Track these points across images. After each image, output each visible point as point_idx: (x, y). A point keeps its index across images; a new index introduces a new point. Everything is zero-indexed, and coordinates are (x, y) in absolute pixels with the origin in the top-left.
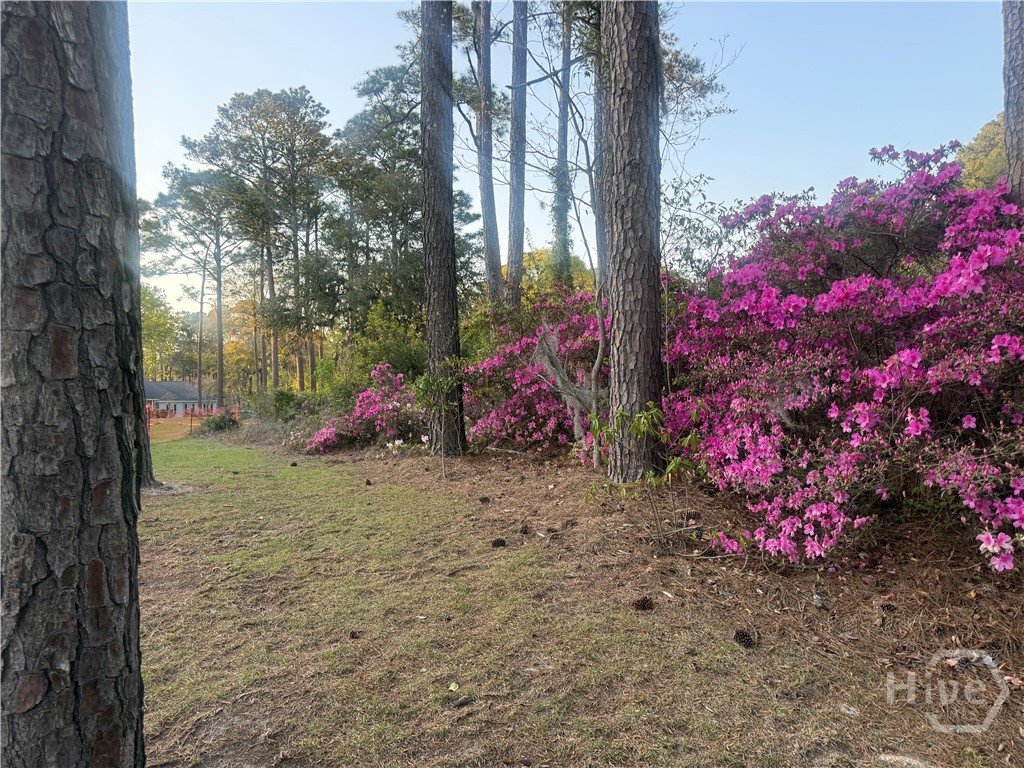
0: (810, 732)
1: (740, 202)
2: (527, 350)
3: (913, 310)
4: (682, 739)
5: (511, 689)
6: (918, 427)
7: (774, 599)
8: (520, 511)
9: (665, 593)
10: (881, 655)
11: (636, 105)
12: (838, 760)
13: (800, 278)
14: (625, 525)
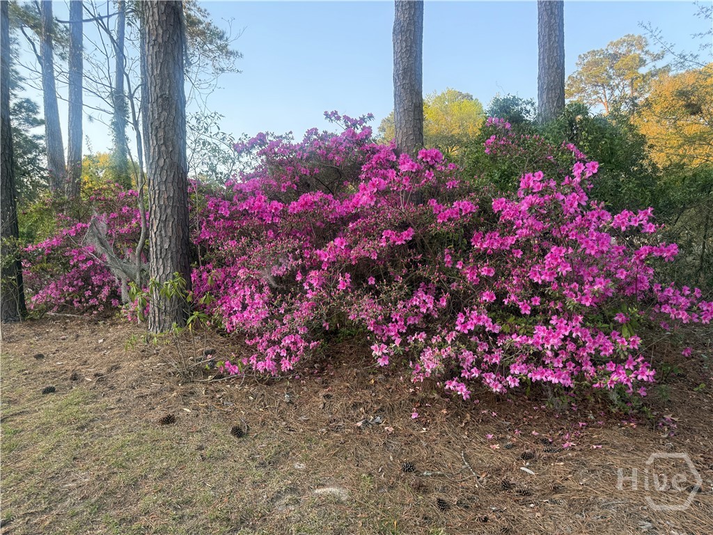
0: (274, 485)
1: (246, 135)
2: (80, 234)
3: (345, 214)
4: (188, 510)
5: (49, 504)
6: (344, 284)
7: (260, 402)
8: (71, 363)
9: (185, 409)
10: (321, 427)
11: (165, 55)
12: (290, 500)
13: (282, 190)
14: (158, 364)
